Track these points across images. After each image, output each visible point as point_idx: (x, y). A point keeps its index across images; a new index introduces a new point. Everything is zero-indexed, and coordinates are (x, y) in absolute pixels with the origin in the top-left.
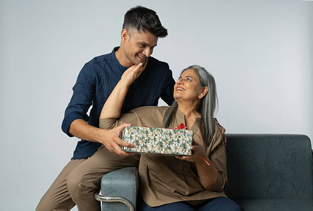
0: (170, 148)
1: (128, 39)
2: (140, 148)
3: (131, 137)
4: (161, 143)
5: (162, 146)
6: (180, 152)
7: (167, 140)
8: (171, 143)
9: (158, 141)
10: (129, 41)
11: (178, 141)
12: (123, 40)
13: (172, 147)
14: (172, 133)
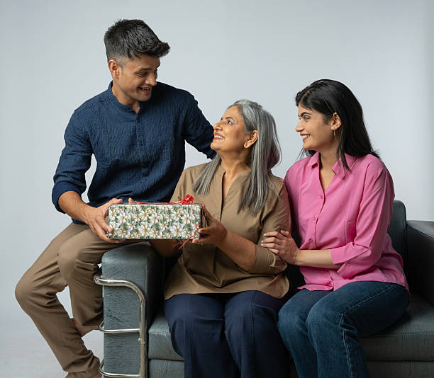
0: (169, 231)
1: (120, 71)
2: (129, 233)
3: (116, 219)
4: (157, 225)
5: (158, 229)
6: (183, 235)
7: (165, 220)
8: (171, 224)
9: (153, 223)
10: (123, 74)
11: (181, 221)
12: (114, 76)
13: (172, 229)
14: (172, 210)
